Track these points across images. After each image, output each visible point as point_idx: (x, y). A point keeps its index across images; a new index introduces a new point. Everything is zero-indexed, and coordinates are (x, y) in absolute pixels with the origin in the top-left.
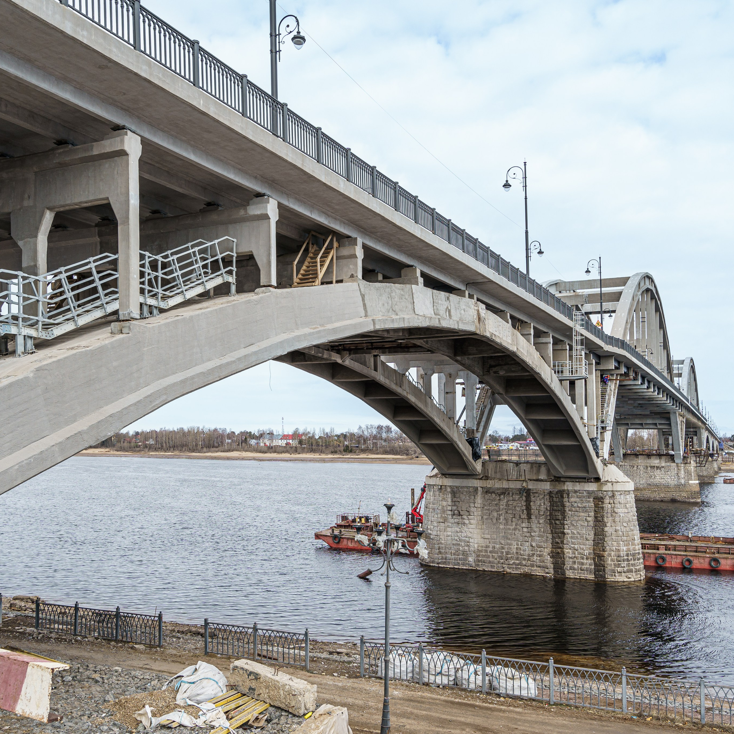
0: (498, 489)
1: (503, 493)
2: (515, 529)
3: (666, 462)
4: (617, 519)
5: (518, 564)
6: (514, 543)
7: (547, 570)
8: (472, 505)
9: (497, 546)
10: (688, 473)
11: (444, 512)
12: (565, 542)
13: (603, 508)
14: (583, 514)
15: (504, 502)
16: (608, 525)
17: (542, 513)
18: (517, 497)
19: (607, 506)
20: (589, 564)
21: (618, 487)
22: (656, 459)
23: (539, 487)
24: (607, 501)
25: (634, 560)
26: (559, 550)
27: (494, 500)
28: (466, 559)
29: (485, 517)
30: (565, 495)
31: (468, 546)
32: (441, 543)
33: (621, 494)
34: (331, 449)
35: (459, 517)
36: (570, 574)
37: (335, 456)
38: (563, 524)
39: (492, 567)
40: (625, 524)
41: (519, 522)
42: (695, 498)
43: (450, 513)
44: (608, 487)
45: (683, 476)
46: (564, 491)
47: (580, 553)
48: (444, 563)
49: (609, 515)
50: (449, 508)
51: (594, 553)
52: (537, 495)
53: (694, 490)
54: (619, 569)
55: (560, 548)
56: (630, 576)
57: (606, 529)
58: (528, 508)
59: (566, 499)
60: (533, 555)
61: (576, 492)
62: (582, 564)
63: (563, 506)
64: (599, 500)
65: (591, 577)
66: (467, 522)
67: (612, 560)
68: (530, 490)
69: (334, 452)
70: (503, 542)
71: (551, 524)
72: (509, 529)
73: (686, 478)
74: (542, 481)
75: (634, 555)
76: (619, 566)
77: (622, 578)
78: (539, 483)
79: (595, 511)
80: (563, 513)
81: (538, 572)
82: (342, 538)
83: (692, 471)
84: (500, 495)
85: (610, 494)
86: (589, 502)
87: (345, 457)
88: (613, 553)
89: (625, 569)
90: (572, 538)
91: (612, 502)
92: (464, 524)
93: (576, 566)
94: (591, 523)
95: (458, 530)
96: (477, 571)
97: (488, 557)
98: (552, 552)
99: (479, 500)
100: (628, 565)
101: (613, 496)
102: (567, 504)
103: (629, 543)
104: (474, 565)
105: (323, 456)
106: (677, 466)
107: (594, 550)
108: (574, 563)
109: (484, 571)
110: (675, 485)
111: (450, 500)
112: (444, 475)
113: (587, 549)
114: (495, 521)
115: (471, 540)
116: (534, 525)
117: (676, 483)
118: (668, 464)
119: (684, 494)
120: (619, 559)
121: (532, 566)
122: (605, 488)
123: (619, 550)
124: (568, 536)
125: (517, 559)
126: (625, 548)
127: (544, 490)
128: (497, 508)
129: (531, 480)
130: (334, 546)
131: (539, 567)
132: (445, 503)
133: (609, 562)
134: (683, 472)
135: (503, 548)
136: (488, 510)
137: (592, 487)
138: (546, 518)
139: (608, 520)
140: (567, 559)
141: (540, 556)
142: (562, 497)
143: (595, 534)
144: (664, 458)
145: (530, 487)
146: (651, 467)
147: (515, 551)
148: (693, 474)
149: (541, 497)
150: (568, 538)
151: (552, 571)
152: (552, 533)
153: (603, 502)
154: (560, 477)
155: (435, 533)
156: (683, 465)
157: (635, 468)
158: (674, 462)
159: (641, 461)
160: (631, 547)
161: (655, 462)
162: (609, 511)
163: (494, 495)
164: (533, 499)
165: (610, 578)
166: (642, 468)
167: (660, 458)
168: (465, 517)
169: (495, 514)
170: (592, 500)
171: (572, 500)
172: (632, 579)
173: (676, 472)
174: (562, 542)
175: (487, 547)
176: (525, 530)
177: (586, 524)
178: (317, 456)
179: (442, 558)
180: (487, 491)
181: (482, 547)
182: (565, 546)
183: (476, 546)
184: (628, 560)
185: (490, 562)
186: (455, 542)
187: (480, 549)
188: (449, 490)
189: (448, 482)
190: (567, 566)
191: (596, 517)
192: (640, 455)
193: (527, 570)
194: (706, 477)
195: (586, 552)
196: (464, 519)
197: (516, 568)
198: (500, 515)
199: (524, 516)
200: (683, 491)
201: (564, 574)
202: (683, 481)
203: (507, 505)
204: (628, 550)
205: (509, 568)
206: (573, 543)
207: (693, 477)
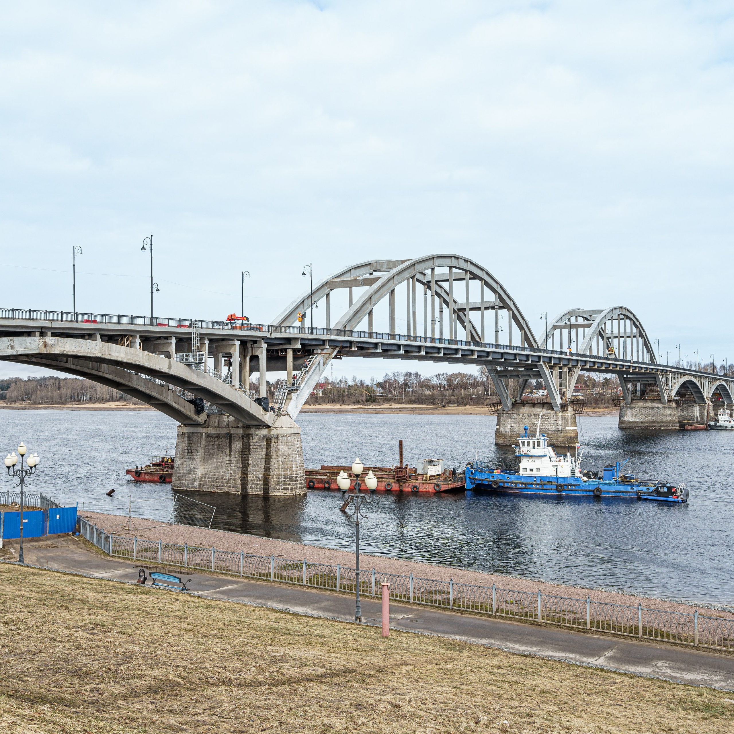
0: (214, 434)
1: (217, 437)
2: (222, 462)
3: (547, 409)
4: (279, 453)
5: (222, 486)
6: (221, 471)
7: (238, 490)
8: (199, 446)
9: (212, 474)
10: (565, 420)
11: (183, 451)
12: (249, 470)
13: (270, 446)
14: (259, 450)
15: (216, 443)
16: (273, 457)
17: (237, 450)
18: (224, 439)
19: (273, 444)
20: (260, 484)
21: (281, 431)
22: (539, 408)
23: (236, 432)
24: (273, 441)
25: (291, 481)
26: (245, 476)
27: (211, 442)
28: (193, 484)
29: (206, 454)
30: (251, 438)
31: (195, 474)
32: (180, 473)
33: (283, 436)
34: (354, 399)
35: (192, 454)
36: (250, 492)
37: (356, 407)
38: (249, 458)
39: (208, 488)
40: (285, 457)
41: (225, 456)
42: (571, 443)
43: (186, 451)
44: (274, 432)
45: (560, 423)
46: (250, 434)
47: (256, 477)
48: (181, 487)
49: (274, 451)
50: (186, 448)
51: (264, 477)
52: (235, 438)
53: (569, 435)
54: (278, 487)
55: (246, 474)
56: (285, 492)
57: (272, 460)
58: (230, 447)
59: (251, 440)
60: (231, 479)
61: (257, 435)
62: (257, 484)
63: (249, 445)
64: (269, 440)
65: (261, 493)
66: (195, 457)
67: (274, 481)
68: (231, 434)
69: (357, 402)
70: (215, 471)
71: (242, 457)
72: (219, 462)
73: (563, 425)
74: (239, 428)
75: (291, 478)
76: (278, 485)
77: (280, 494)
78: (237, 429)
79: (266, 448)
80: (249, 449)
81: (233, 491)
82: (142, 473)
83: (569, 418)
84: (215, 438)
85: (275, 436)
86: (263, 442)
87: (366, 407)
88: (275, 477)
89: (282, 487)
90: (253, 467)
91: (276, 441)
92: (194, 459)
93: (253, 486)
94: (264, 457)
95: (190, 463)
96: (199, 491)
97: (206, 481)
98: (241, 477)
99: (203, 442)
100: (285, 485)
101: (277, 438)
102: (251, 444)
103: (287, 470)
104: (197, 487)
105: (344, 407)
106: (556, 413)
107: (264, 475)
108: (253, 484)
109: (203, 491)
110: (554, 431)
111: (187, 442)
112: (185, 425)
113: (260, 474)
114: (211, 456)
115: (197, 470)
116: (233, 459)
117: (554, 429)
118: (549, 412)
119: (561, 440)
120: (278, 480)
121: (230, 487)
122: (272, 432)
123: (278, 475)
124: (250, 465)
125: (222, 482)
126: (283, 473)
127: (239, 434)
128: (213, 447)
129: (232, 427)
130: (137, 479)
131: (233, 487)
132: (184, 445)
133: (272, 483)
134: (560, 419)
135: (214, 475)
136: (208, 449)
137: (265, 431)
138: (239, 453)
139: (273, 454)
140: (249, 482)
141: (234, 480)
142: (249, 439)
143: (265, 464)
144: (546, 406)
145: (232, 432)
146: (534, 415)
147: (221, 477)
148: (569, 421)
149: (238, 439)
150: (251, 467)
151: (240, 490)
152: (242, 464)
153: (271, 442)
154: (249, 425)
155: (177, 466)
156: (561, 413)
157: (521, 416)
158: (553, 410)
159: (526, 410)
160: (289, 473)
161: (538, 410)
162: (274, 448)
163: (211, 438)
164: (233, 440)
165: (272, 493)
166: (526, 416)
167: (543, 407)
168: (194, 454)
169: (212, 451)
170: (265, 440)
171: (254, 440)
172: (288, 494)
173: (555, 419)
174: (247, 470)
175: (206, 474)
176: (227, 462)
177: (261, 457)
178: (337, 406)
179: (180, 483)
180: (208, 436)
181: (203, 475)
182: (248, 472)
183: (200, 474)
184: (285, 481)
185: (207, 485)
186: (188, 472)
187: (202, 476)
188: (187, 435)
189: (187, 430)
190: (249, 486)
191: (266, 452)
192: (527, 403)
193: (226, 489)
194: (669, 423)
195: (260, 476)
196: (193, 455)
197: (221, 489)
198: (214, 452)
199: (228, 453)
200: (560, 437)
201: (246, 491)
202: (560, 428)
203: (219, 445)
204: (286, 474)
205: (217, 489)
206: (253, 471)
207: (570, 424)
